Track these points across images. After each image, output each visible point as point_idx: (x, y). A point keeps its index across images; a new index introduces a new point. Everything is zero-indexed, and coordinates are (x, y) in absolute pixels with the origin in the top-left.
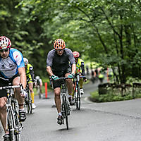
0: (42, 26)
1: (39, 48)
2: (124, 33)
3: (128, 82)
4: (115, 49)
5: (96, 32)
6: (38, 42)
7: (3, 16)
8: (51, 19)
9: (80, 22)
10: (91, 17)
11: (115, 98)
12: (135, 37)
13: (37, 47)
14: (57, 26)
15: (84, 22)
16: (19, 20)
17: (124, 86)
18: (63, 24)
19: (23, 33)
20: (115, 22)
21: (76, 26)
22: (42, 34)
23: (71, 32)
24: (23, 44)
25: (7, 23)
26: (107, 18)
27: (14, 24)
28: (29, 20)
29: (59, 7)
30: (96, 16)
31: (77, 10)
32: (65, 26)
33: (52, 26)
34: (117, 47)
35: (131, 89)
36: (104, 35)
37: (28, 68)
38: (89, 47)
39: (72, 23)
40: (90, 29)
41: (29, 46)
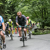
0: (15, 8)
1: (13, 16)
2: (43, 11)
3: (45, 28)
4: (40, 16)
5: (33, 10)
6: (13, 14)
7: (1, 5)
8: (18, 6)
9: (28, 7)
10: (32, 5)
11: (40, 34)
12: (47, 12)
13: (13, 15)
14: (20, 8)
15: (29, 7)
16: (6, 6)
17: (43, 29)
18: (22, 7)
19: (8, 10)
20: (40, 7)
21: (27, 8)
22: (15, 11)
23: (25, 10)
24: (8, 14)
25: (2, 7)
26: (37, 5)
27: (5, 7)
28: (10, 6)
29: (21, 1)
30: (34, 4)
31: (27, 2)
32: (22, 8)
33: (18, 8)
34: (41, 16)
35: (46, 30)
36: (36, 11)
37: (11, 23)
38: (31, 16)
39: (25, 7)
40: (31, 9)
41: (10, 15)
